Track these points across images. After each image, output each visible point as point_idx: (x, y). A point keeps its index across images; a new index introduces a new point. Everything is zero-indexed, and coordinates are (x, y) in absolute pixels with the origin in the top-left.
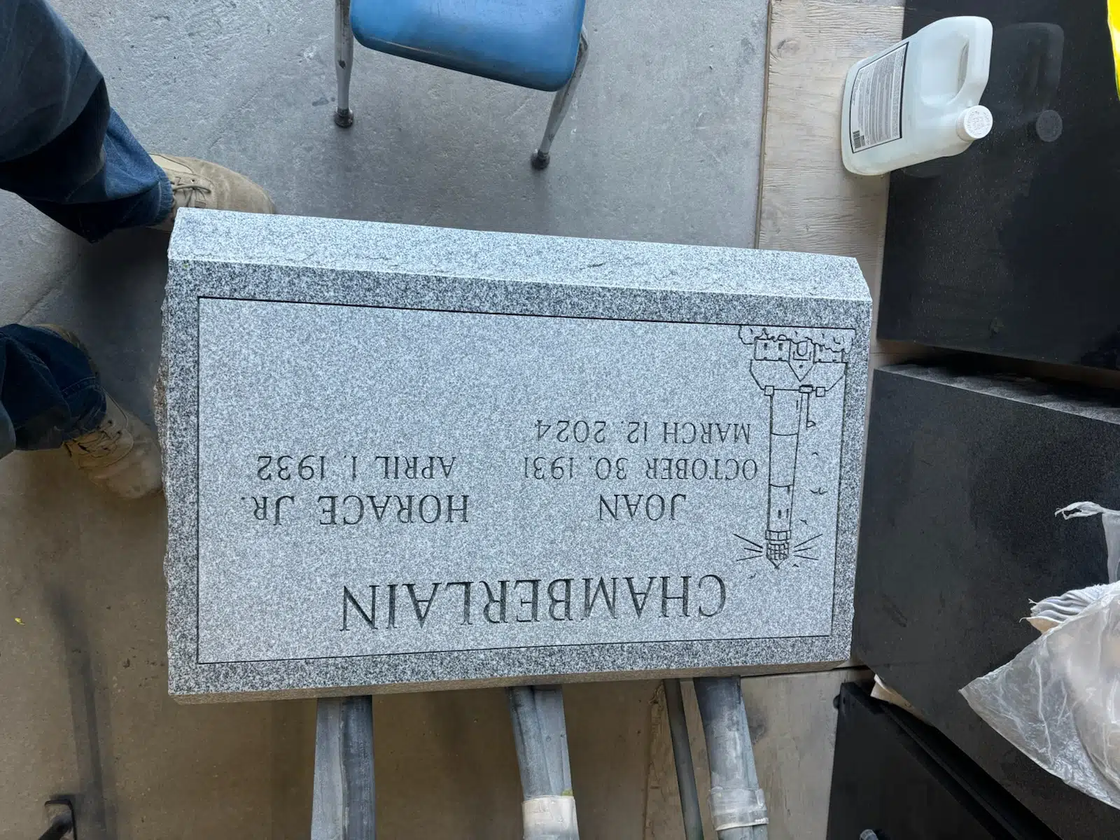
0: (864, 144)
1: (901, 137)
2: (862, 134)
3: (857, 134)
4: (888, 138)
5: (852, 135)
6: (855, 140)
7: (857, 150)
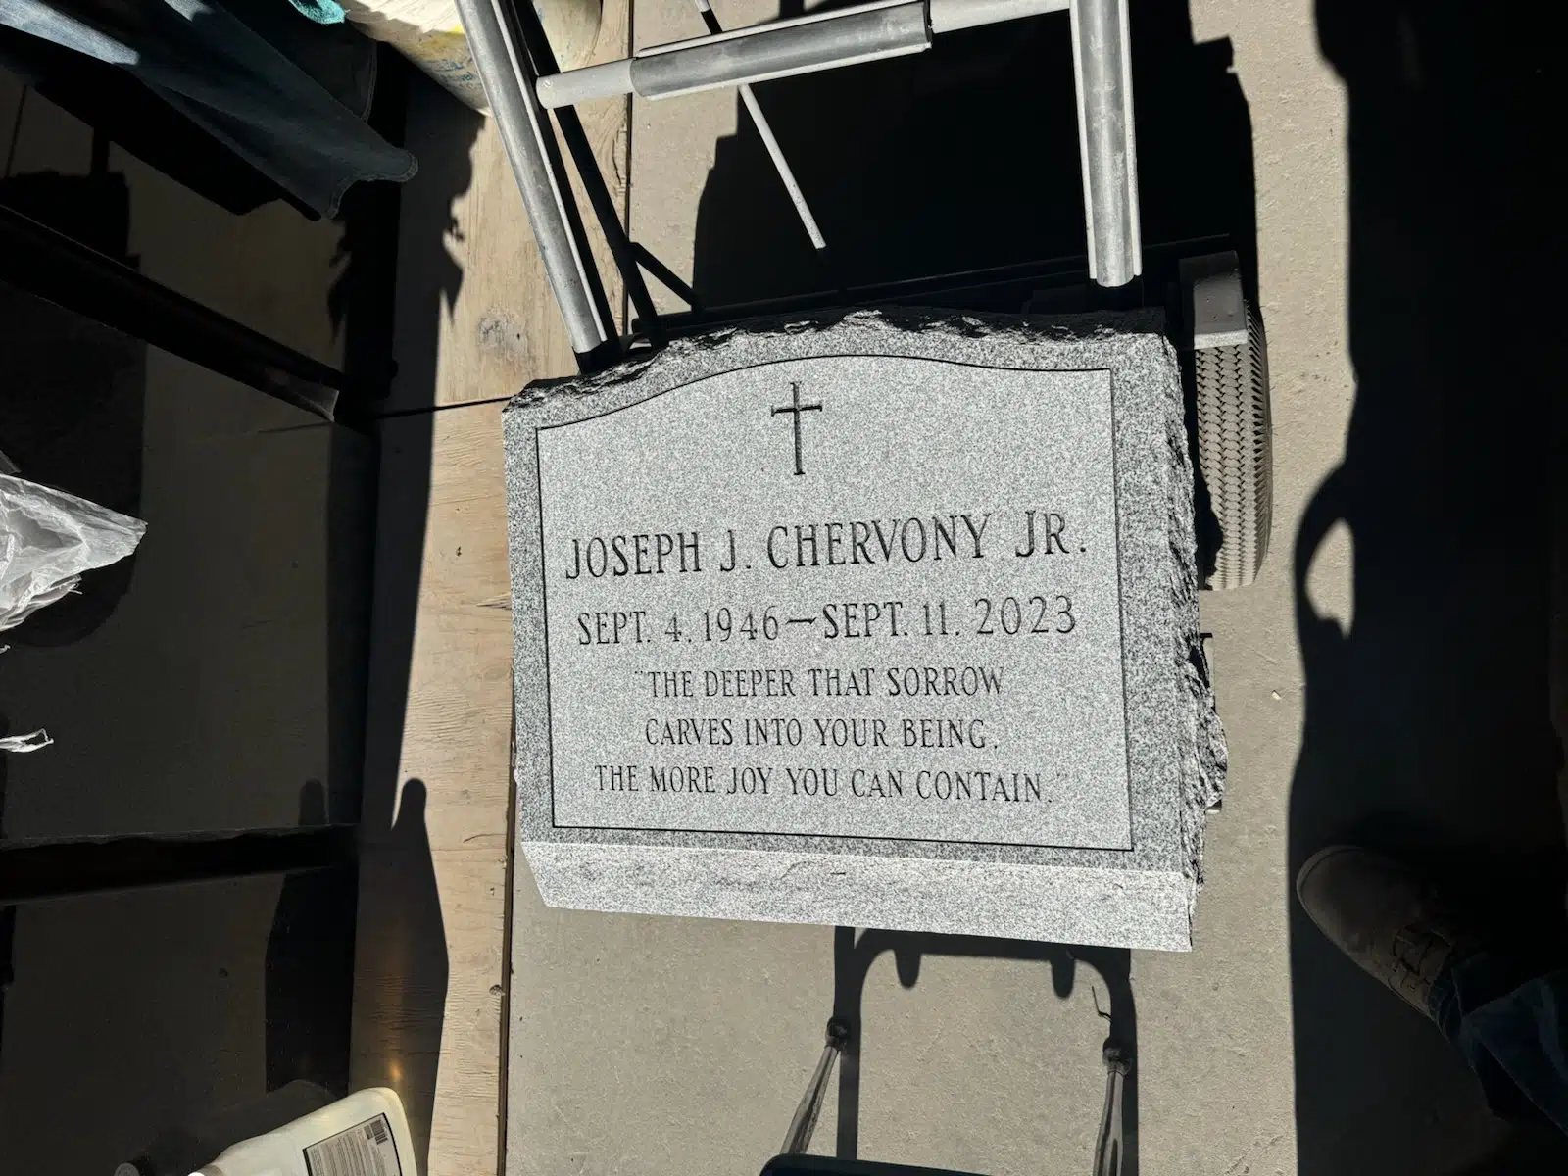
0: (367, 1128)
1: (305, 1151)
2: (373, 1141)
3: (381, 1139)
4: (327, 1145)
5: (389, 1136)
6: (383, 1131)
7: (378, 1119)
